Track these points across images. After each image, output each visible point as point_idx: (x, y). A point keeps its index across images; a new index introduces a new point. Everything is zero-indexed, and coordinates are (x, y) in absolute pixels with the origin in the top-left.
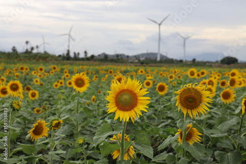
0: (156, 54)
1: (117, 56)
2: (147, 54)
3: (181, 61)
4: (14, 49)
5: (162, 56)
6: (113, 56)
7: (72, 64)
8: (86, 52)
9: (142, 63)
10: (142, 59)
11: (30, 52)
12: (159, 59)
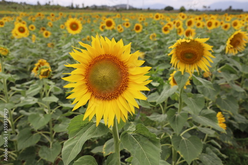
0: (126, 5)
1: (103, 6)
2: (121, 5)
3: (141, 9)
4: (38, 3)
5: (130, 7)
6: (100, 7)
7: (74, 12)
8: (83, 5)
9: (118, 11)
10: (118, 8)
11: (49, 5)
12: (128, 8)
